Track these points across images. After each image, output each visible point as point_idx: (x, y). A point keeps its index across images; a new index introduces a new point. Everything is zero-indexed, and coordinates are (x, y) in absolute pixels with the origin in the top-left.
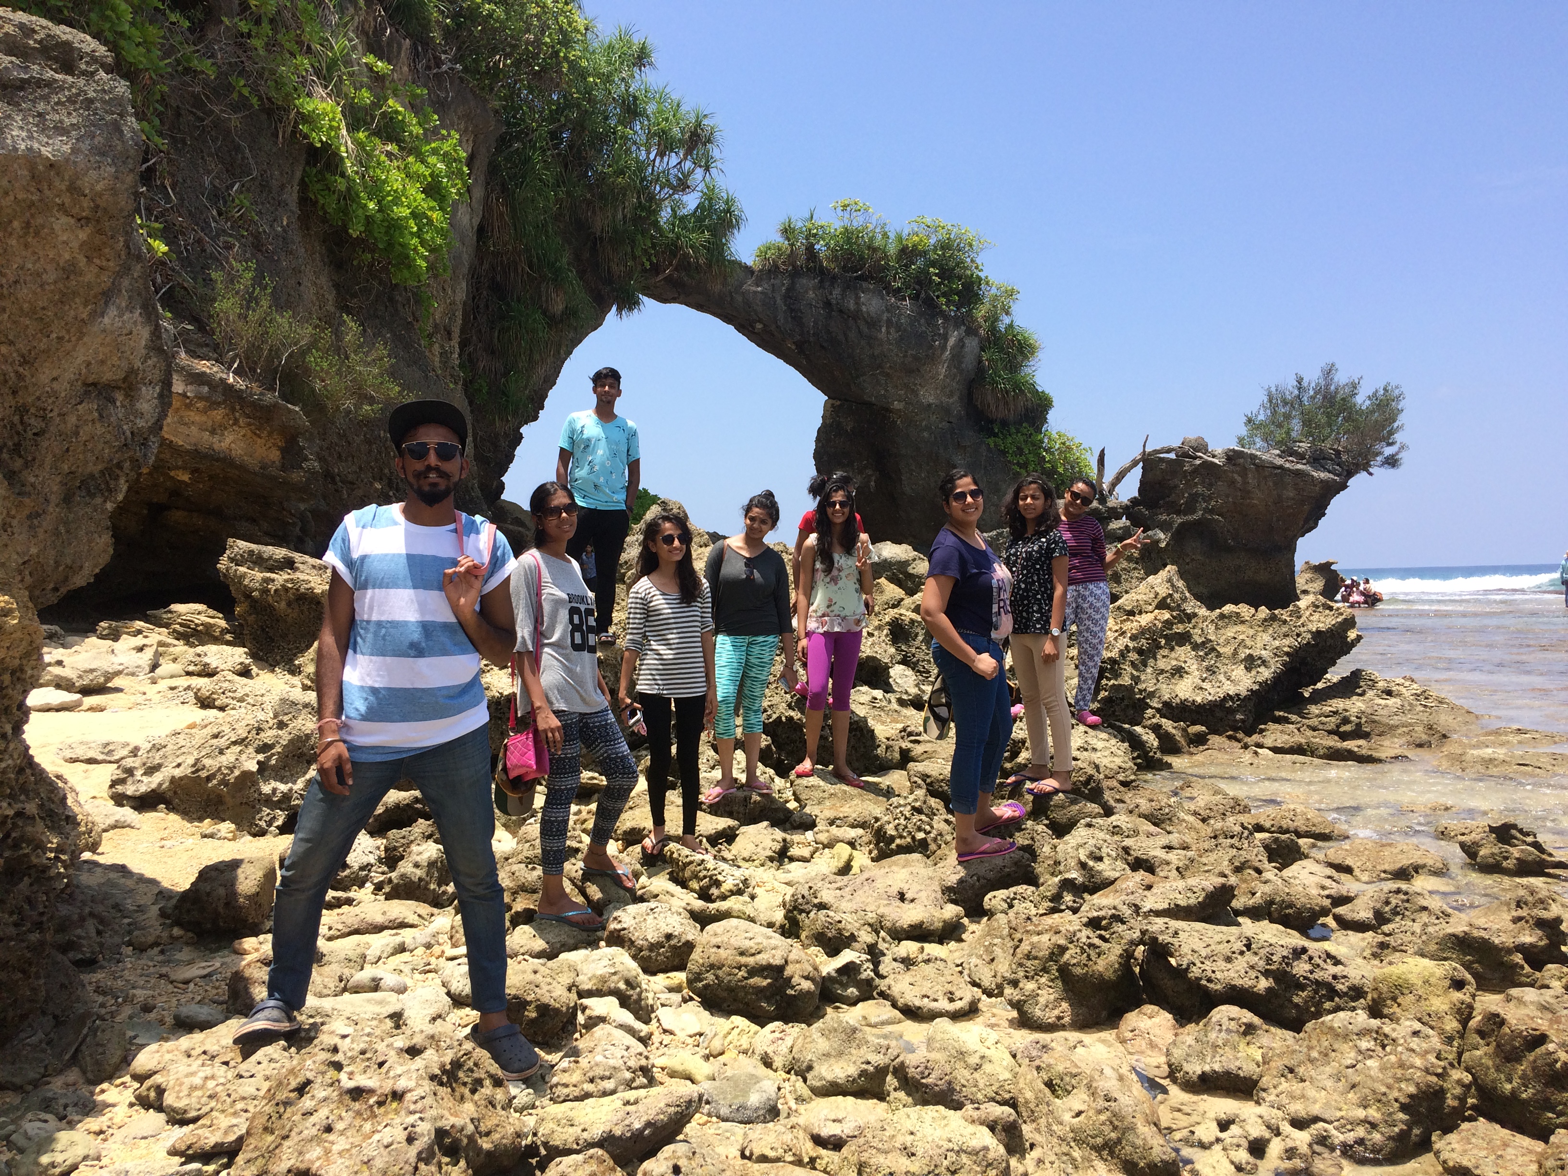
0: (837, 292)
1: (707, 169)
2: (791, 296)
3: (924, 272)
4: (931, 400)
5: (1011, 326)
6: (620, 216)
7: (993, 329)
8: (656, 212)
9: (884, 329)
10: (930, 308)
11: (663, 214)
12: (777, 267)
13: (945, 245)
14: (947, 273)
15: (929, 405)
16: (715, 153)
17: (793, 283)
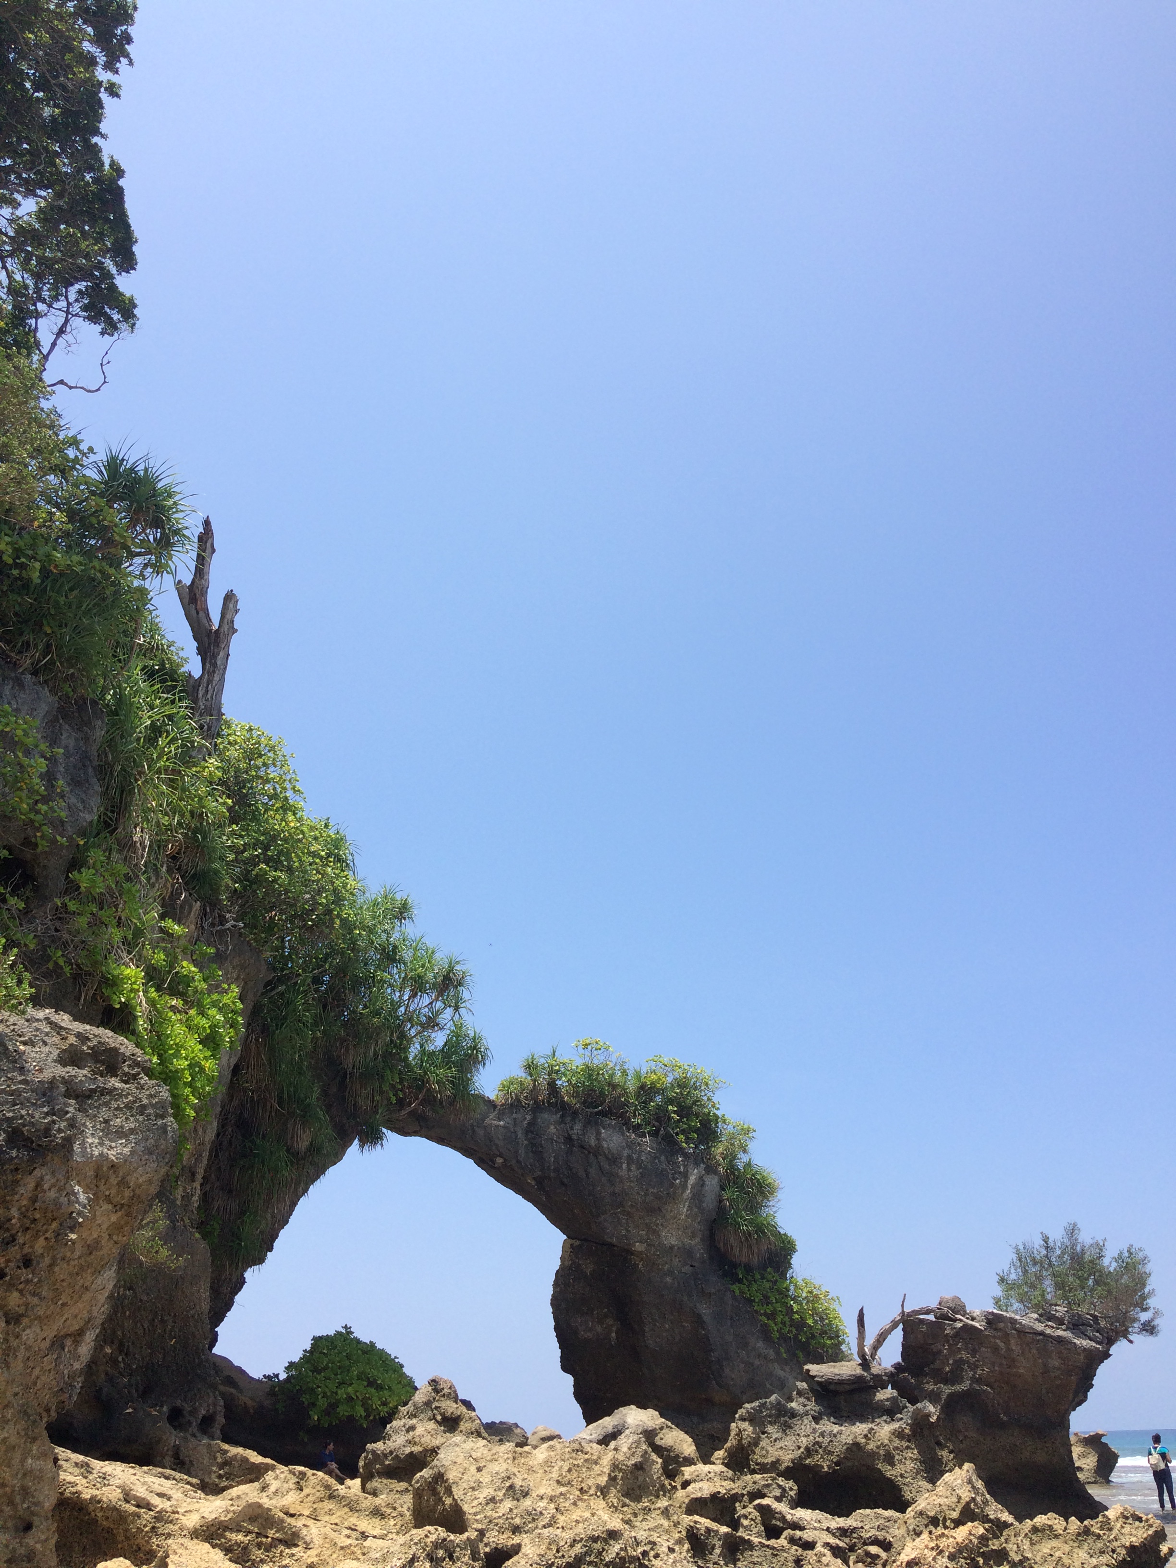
0: (578, 1127)
1: (457, 1008)
2: (532, 1129)
3: (661, 1111)
4: (673, 1241)
5: (749, 1165)
6: (372, 1052)
7: (732, 1167)
8: (405, 1050)
9: (624, 1166)
10: (669, 1145)
11: (412, 1049)
12: (519, 1101)
13: (682, 1084)
14: (685, 1111)
15: (672, 1247)
16: (465, 995)
17: (534, 1119)
